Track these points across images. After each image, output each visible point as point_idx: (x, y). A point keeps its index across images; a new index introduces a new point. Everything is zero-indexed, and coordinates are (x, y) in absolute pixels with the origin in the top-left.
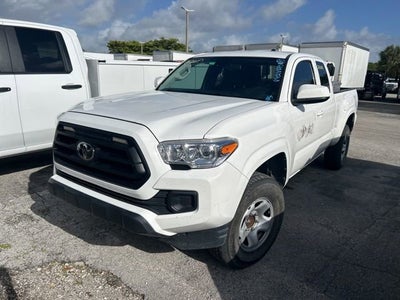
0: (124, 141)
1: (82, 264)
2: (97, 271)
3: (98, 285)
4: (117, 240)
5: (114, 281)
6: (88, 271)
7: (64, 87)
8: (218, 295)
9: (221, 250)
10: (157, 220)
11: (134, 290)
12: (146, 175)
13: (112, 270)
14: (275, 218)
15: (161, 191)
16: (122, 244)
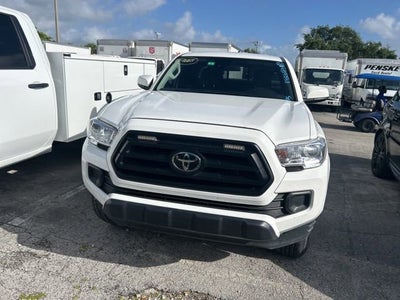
6: (168, 296)
7: (31, 86)
12: (269, 180)
15: (279, 194)
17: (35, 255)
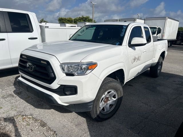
0: (45, 63)
1: (31, 117)
2: (37, 120)
3: (36, 126)
4: (48, 107)
5: (43, 125)
6: (33, 120)
7: (29, 39)
8: (88, 133)
9: (91, 113)
10: (59, 98)
11: (51, 129)
12: (54, 78)
13: (44, 120)
14: (118, 99)
15: (61, 85)
16: (50, 109)
17: (13, 96)
